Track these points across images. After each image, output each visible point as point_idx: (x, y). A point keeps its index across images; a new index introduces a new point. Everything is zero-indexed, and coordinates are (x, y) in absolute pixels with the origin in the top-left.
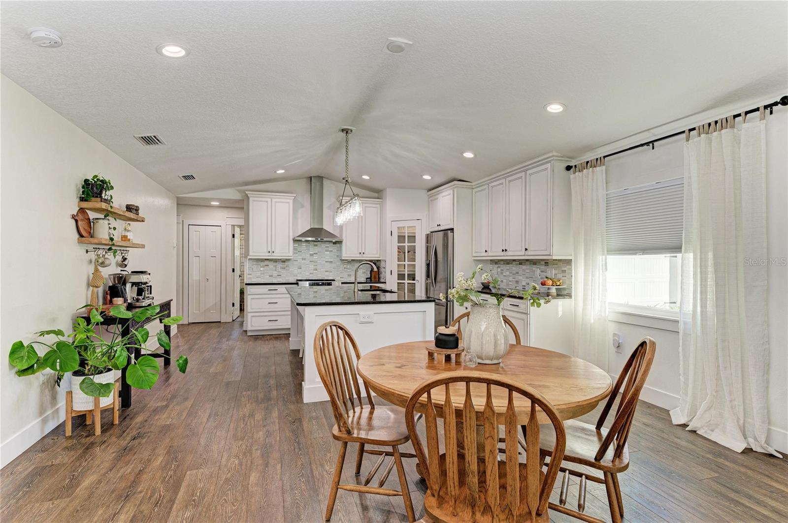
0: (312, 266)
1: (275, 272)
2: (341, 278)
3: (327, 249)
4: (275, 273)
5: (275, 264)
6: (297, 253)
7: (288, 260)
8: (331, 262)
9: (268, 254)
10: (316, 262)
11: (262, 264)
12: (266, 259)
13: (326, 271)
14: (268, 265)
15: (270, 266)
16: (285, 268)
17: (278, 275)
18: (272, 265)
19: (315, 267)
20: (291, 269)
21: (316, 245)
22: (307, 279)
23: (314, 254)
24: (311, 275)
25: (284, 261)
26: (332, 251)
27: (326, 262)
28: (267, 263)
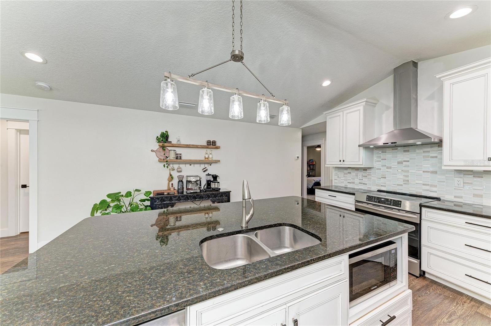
0: (402, 177)
1: (356, 179)
2: (455, 197)
3: (427, 154)
4: (357, 181)
5: (356, 172)
6: (380, 161)
7: (370, 168)
8: (435, 172)
9: (340, 163)
10: (408, 171)
11: (346, 171)
12: (348, 167)
13: (423, 185)
14: (351, 173)
15: (352, 173)
16: (366, 176)
17: (359, 183)
18: (354, 173)
19: (407, 179)
20: (372, 178)
21: (408, 151)
22: (395, 191)
23: (404, 161)
24: (400, 187)
25: (365, 169)
26: (436, 157)
27: (424, 172)
28: (349, 171)
